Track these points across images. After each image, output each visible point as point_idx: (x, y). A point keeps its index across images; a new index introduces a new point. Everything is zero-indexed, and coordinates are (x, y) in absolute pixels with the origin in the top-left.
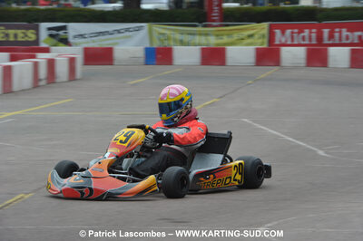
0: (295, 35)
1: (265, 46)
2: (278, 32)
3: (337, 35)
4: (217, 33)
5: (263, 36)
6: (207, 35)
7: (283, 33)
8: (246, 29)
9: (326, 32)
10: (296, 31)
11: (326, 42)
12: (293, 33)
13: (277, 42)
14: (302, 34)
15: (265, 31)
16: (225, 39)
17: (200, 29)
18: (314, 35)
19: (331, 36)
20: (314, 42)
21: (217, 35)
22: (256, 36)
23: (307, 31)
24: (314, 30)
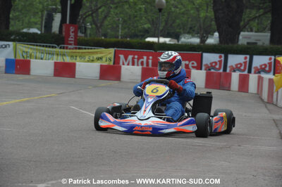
0: (136, 60)
2: (122, 57)
4: (73, 54)
5: (110, 59)
6: (63, 55)
7: (126, 59)
8: (97, 53)
10: (136, 57)
12: (133, 58)
14: (142, 60)
15: (112, 56)
16: (78, 60)
17: (58, 50)
18: (150, 61)
21: (72, 56)
22: (104, 59)
23: (145, 58)
24: (151, 58)
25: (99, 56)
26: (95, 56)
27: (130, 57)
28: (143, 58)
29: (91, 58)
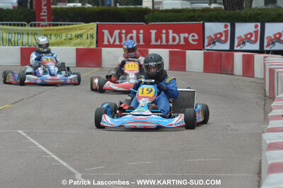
0: (123, 36)
1: (94, 46)
2: (106, 32)
3: (164, 36)
4: (46, 32)
5: (92, 36)
6: (35, 34)
7: (111, 34)
8: (75, 29)
9: (153, 32)
10: (124, 31)
11: (153, 42)
12: (120, 33)
13: (106, 43)
14: (130, 35)
16: (53, 39)
17: (28, 28)
18: (141, 36)
19: (158, 37)
20: (142, 43)
22: (85, 36)
23: (135, 32)
24: (141, 31)
25: (79, 32)
26: (74, 33)
27: (116, 32)
28: (132, 33)
29: (69, 36)
